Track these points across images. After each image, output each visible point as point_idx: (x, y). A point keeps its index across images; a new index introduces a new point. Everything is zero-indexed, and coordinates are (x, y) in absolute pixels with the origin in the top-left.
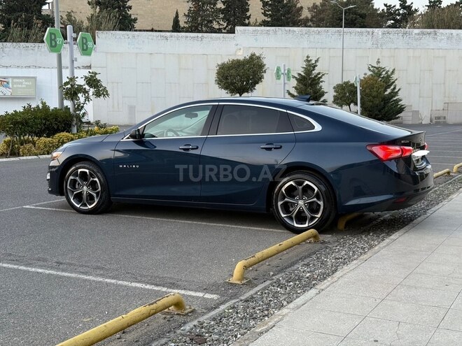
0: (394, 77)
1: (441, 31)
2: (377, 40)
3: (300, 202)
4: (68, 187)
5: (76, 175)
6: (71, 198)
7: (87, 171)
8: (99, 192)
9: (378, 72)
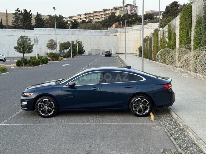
0: (82, 43)
1: (88, 30)
3: (141, 106)
4: (38, 107)
5: (42, 102)
6: (40, 112)
7: (48, 100)
8: (53, 108)
9: (78, 42)
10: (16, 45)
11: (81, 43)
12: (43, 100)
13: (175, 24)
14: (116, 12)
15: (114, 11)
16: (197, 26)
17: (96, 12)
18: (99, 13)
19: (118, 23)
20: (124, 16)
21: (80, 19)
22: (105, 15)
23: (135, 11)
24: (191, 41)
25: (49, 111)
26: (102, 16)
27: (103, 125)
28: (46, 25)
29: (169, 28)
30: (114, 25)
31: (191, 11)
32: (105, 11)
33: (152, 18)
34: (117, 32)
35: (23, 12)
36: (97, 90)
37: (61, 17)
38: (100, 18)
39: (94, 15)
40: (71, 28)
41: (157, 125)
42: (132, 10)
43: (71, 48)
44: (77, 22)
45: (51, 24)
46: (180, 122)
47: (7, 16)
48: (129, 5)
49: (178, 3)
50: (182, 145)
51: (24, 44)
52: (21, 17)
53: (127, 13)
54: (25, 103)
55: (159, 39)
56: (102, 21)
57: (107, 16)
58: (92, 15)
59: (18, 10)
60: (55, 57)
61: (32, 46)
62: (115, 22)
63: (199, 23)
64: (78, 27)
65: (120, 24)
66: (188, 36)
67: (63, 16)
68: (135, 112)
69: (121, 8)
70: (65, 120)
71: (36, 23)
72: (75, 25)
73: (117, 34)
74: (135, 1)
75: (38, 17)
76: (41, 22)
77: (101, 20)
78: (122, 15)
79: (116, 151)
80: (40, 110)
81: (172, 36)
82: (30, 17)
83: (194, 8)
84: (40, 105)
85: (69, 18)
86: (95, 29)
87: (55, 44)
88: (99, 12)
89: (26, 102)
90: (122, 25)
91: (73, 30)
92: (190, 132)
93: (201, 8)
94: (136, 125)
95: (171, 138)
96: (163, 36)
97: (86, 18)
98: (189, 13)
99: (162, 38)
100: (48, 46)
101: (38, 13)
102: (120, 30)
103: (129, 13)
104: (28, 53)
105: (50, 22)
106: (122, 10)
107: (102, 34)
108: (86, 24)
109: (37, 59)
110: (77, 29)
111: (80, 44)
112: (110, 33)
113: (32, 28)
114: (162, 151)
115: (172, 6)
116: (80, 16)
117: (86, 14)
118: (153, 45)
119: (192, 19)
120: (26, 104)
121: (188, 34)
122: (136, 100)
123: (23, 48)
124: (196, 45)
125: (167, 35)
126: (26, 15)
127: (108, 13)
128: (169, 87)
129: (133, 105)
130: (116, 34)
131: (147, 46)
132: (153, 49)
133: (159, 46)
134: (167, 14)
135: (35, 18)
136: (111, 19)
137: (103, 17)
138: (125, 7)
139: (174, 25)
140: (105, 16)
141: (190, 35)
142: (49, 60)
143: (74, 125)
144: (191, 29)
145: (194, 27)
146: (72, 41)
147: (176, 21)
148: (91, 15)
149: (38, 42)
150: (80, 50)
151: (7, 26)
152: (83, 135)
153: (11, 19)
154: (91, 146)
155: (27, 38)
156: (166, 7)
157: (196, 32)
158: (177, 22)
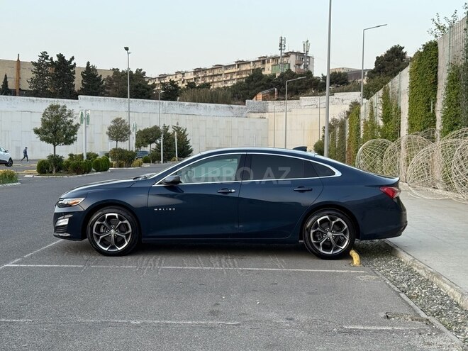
0: (186, 133)
2: (165, 108)
3: (329, 234)
4: (94, 232)
5: (103, 219)
6: (98, 243)
7: (116, 215)
8: (129, 234)
9: (178, 129)
10: (39, 126)
11: (184, 133)
12: (107, 215)
13: (400, 85)
14: (264, 68)
15: (259, 65)
16: (448, 87)
17: (219, 67)
18: (227, 69)
19: (268, 91)
20: (282, 76)
21: (183, 82)
22: (239, 73)
23: (306, 66)
24: (435, 121)
25: (119, 240)
26: (231, 77)
27: (242, 271)
28: (107, 90)
29: (386, 97)
30: (260, 96)
31: (437, 55)
32: (238, 65)
33: (344, 83)
34: (265, 111)
35: (55, 59)
36: (229, 195)
37: (140, 75)
38: (229, 80)
39: (215, 73)
40: (161, 99)
41: (367, 274)
42: (299, 65)
43: (160, 141)
44: (176, 86)
45: (118, 88)
46: (420, 269)
47: (18, 69)
48: (292, 53)
49: (404, 51)
50: (427, 306)
51: (57, 123)
52: (50, 70)
53: (289, 70)
54: (63, 222)
55: (362, 122)
56: (233, 86)
57: (244, 76)
58: (211, 74)
59: (44, 55)
60: (125, 159)
61: (76, 128)
62: (262, 90)
63: (454, 79)
64: (178, 96)
65: (273, 93)
66: (429, 110)
67: (144, 73)
68: (316, 247)
69: (275, 58)
70: (154, 261)
71: (83, 84)
72: (171, 92)
73: (266, 115)
74: (306, 44)
75: (90, 73)
76: (95, 84)
77: (229, 84)
78: (278, 75)
79: (278, 313)
80: (98, 237)
81: (391, 114)
82: (72, 71)
83: (444, 48)
84: (99, 226)
85: (159, 78)
86: (217, 102)
87: (127, 129)
88: (227, 67)
89: (67, 220)
90: (278, 95)
91: (166, 103)
92: (444, 285)
93: (458, 48)
94: (319, 272)
95: (402, 295)
96: (372, 114)
97: (195, 79)
98: (432, 59)
99: (368, 119)
100: (109, 134)
101: (88, 63)
102: (271, 105)
103: (293, 69)
104: (66, 144)
105: (114, 83)
106: (278, 65)
107: (232, 114)
108: (196, 90)
109: (85, 158)
110: (176, 100)
111: (182, 135)
112: (251, 112)
113: (74, 96)
114: (383, 314)
115: (391, 55)
116: (183, 74)
117: (196, 71)
118: (347, 136)
119: (438, 73)
120: (67, 223)
121: (428, 106)
122: (318, 221)
123: (54, 132)
124: (447, 130)
125: (381, 112)
126: (63, 68)
127: (246, 71)
128: (394, 192)
129: (312, 231)
130: (264, 115)
131: (333, 140)
132: (347, 145)
133: (361, 137)
134: (378, 73)
135: (82, 75)
136: (252, 83)
137: (234, 77)
138: (285, 56)
139: (397, 88)
140: (238, 77)
141: (434, 108)
142: (112, 164)
143: (177, 269)
144: (436, 96)
145: (444, 90)
146: (164, 127)
147: (400, 81)
148: (208, 73)
149: (88, 122)
150: (182, 147)
151: (17, 91)
152: (199, 286)
153: (28, 75)
154: (218, 304)
155: (65, 110)
156: (377, 58)
157: (449, 101)
158: (403, 81)
